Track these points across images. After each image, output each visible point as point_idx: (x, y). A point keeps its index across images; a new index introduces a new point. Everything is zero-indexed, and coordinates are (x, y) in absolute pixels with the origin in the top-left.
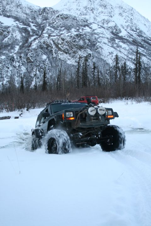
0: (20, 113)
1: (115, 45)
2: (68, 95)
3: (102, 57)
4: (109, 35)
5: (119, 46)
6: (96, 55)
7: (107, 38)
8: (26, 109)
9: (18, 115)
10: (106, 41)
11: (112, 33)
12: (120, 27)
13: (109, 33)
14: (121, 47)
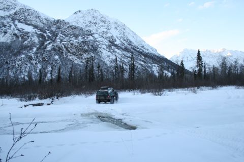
0: (51, 100)
1: (112, 51)
2: (84, 86)
3: (101, 59)
4: (107, 43)
5: (114, 51)
6: (97, 57)
7: (106, 45)
8: (56, 97)
9: (50, 103)
10: (105, 47)
11: (110, 41)
12: (115, 37)
13: (107, 41)
14: (116, 52)
